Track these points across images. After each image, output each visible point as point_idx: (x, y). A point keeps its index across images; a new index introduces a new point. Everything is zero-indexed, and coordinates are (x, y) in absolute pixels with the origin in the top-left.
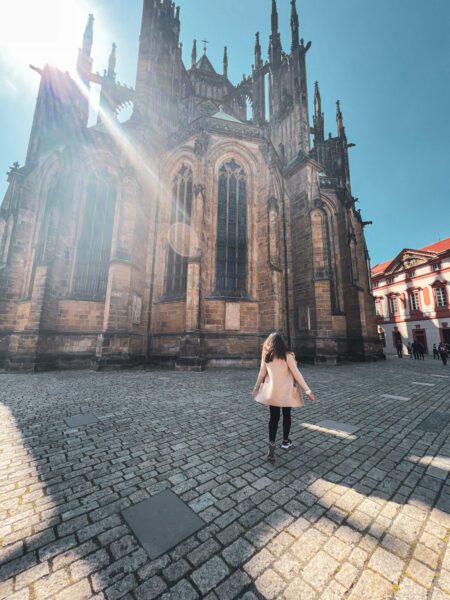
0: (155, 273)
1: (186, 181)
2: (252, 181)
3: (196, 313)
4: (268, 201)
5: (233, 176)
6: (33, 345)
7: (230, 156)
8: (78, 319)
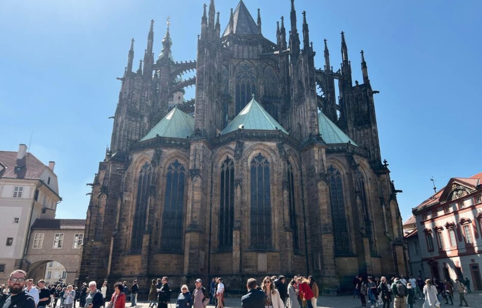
0: (212, 232)
1: (230, 168)
2: (273, 167)
3: (239, 262)
4: (283, 183)
5: (260, 165)
6: (145, 284)
7: (258, 152)
8: (164, 266)
